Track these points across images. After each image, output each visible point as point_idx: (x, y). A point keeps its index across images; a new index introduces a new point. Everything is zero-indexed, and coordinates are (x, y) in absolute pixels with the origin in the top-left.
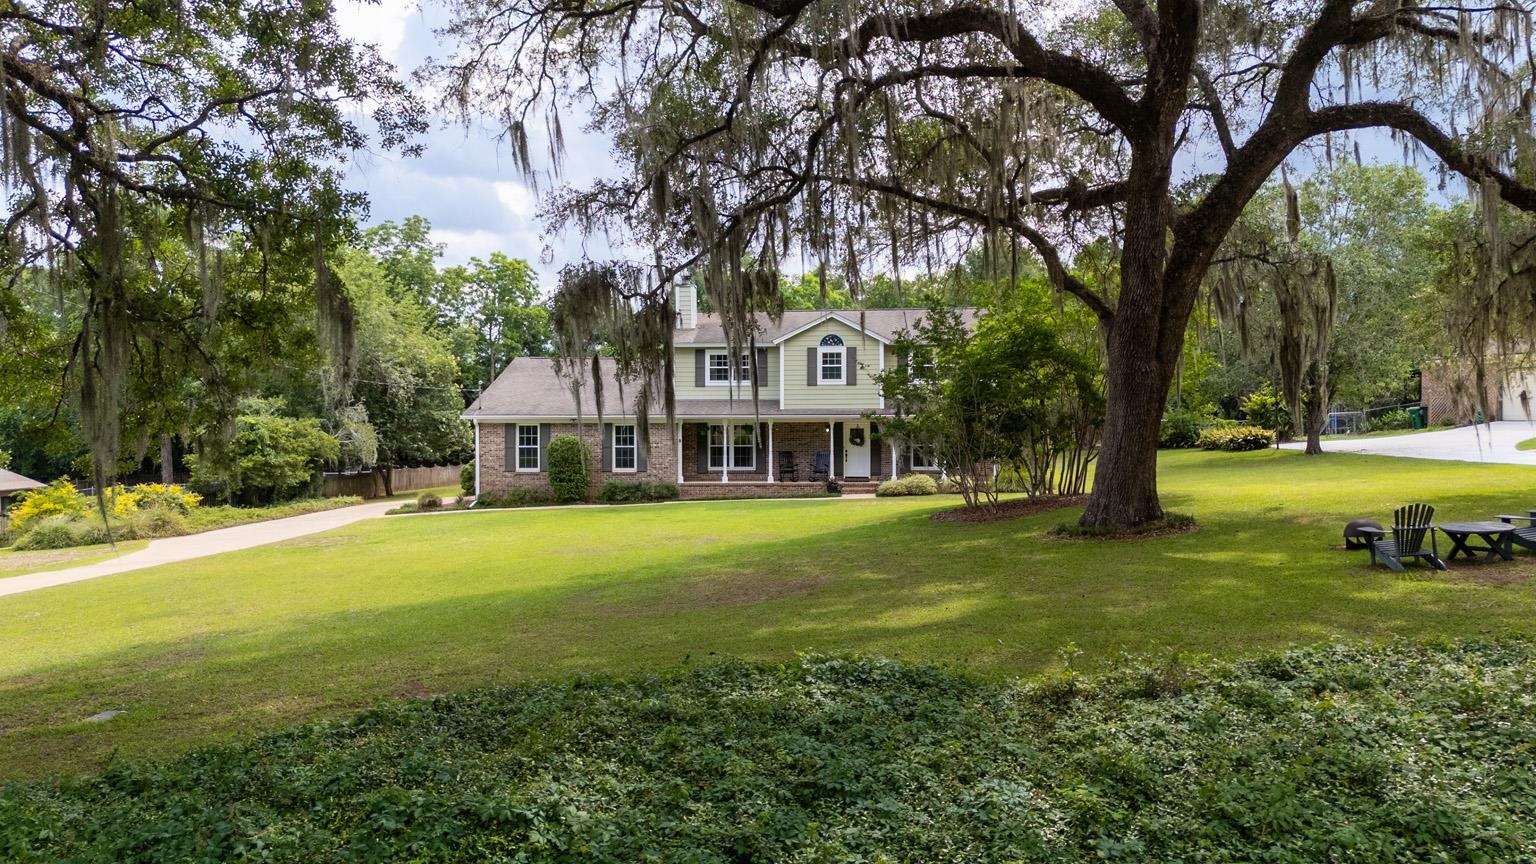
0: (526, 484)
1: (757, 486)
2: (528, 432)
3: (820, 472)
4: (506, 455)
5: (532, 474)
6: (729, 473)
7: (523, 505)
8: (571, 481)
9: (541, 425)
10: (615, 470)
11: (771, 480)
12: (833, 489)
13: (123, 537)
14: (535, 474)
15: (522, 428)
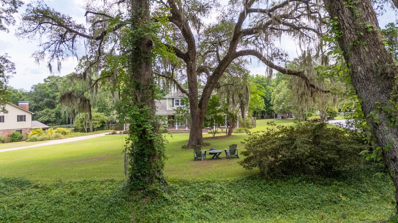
1: (184, 130)
11: (187, 129)
13: (48, 140)
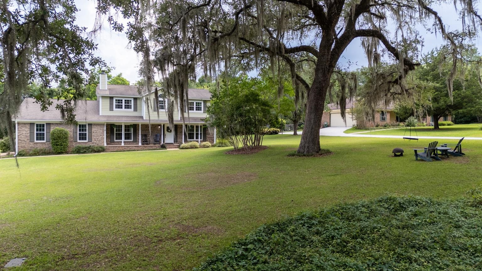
0: (39, 147)
1: (135, 147)
2: (40, 127)
3: (157, 141)
4: (30, 135)
5: (42, 143)
6: (124, 142)
7: (39, 155)
8: (61, 145)
9: (47, 124)
10: (78, 141)
11: (140, 144)
12: (163, 147)
14: (44, 143)
15: (37, 125)
